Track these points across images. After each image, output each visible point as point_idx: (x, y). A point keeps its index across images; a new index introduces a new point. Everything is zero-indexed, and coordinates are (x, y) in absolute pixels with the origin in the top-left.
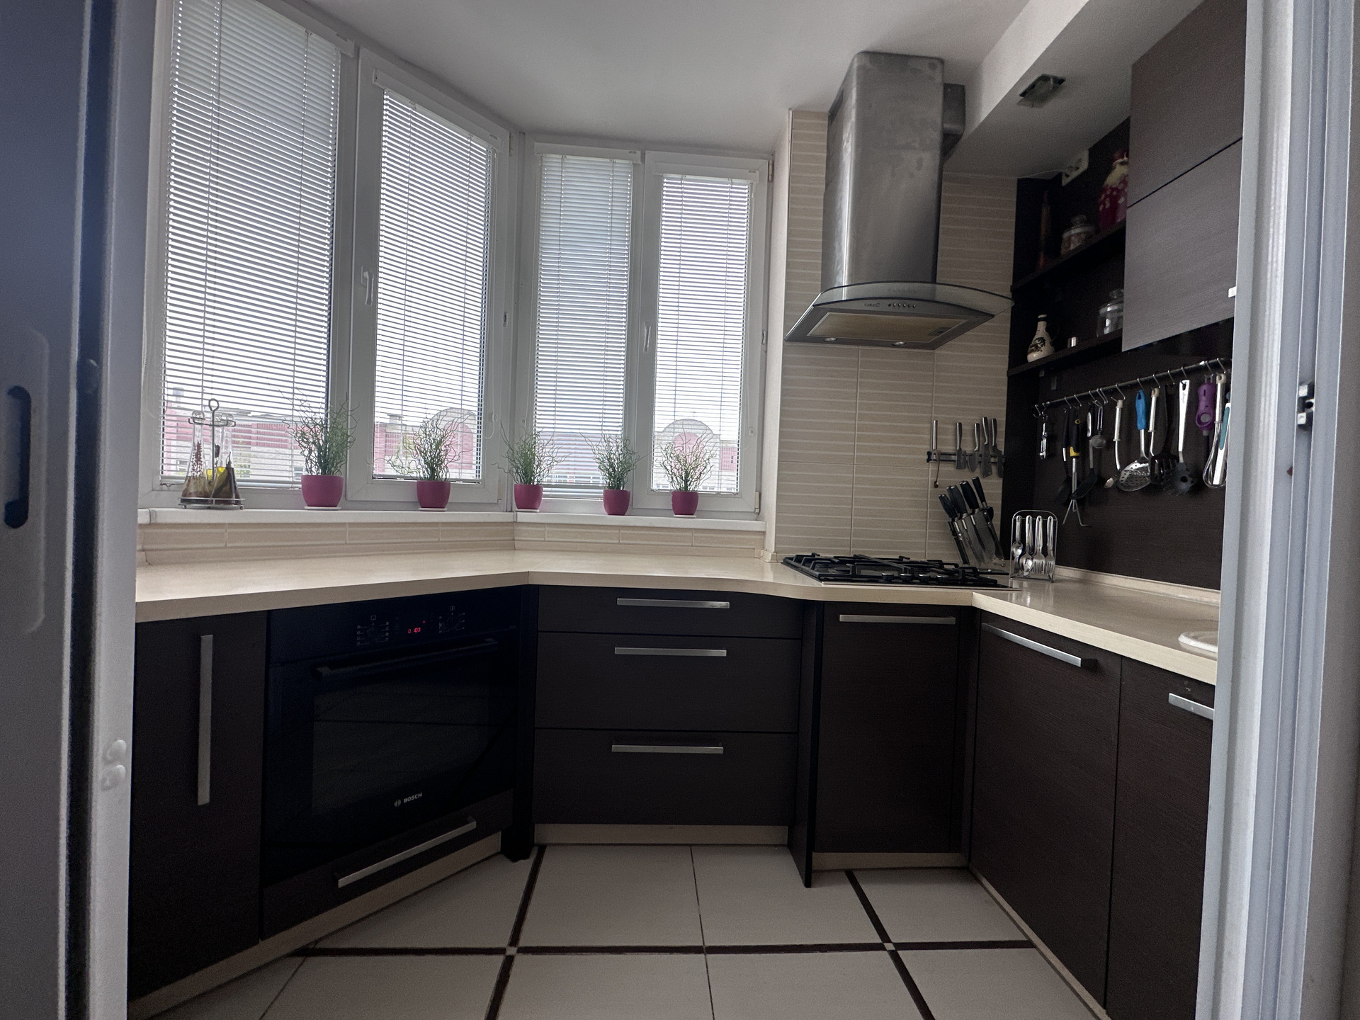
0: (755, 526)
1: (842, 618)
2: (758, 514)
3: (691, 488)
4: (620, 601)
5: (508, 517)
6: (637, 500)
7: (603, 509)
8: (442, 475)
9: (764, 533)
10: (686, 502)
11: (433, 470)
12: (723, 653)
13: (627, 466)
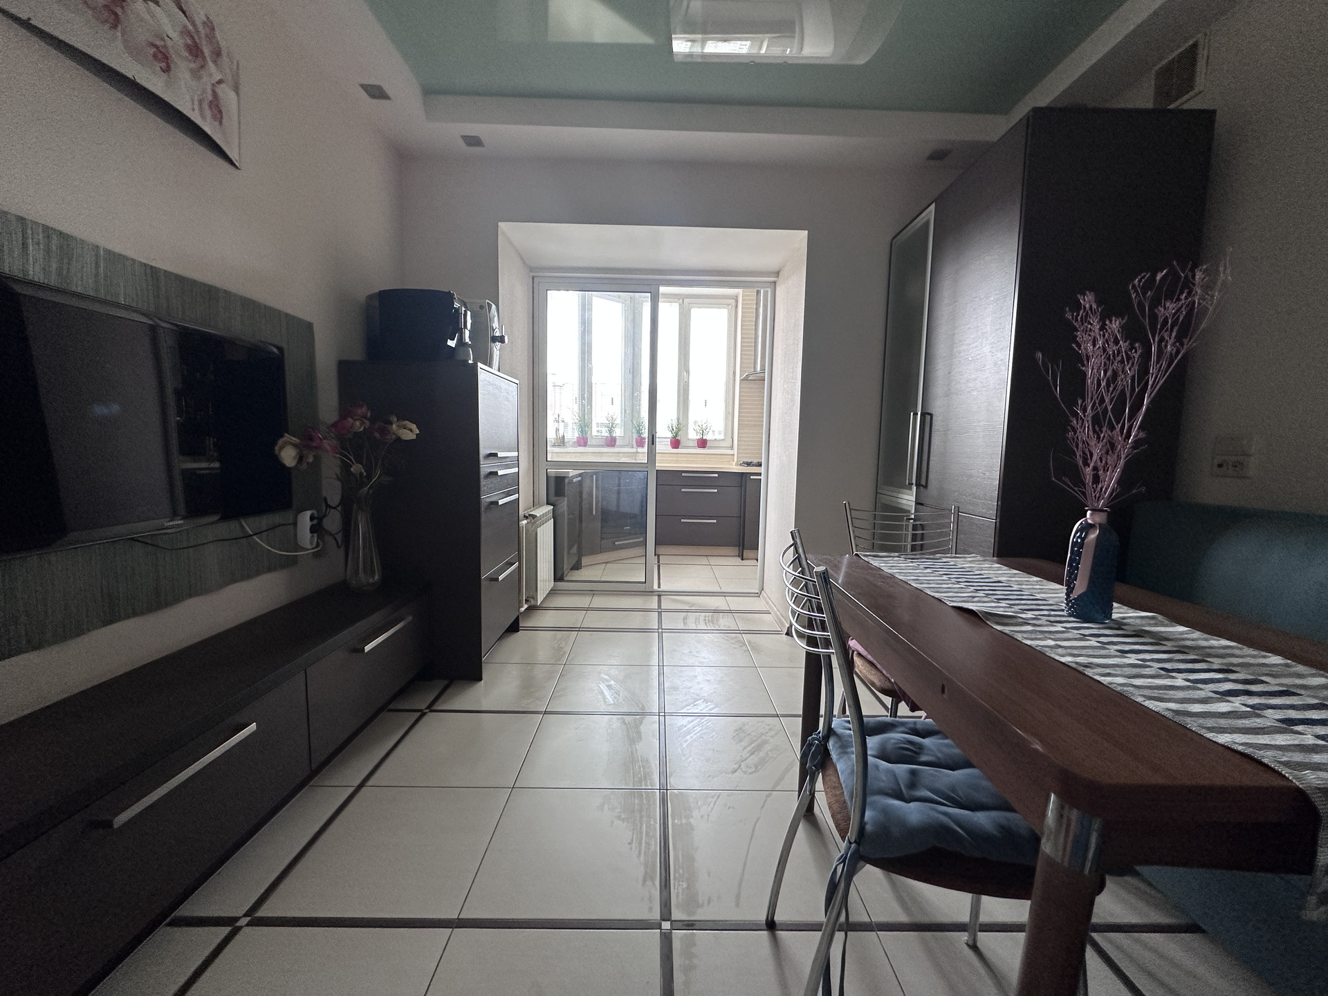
0: (730, 452)
1: (751, 477)
2: (732, 447)
3: (704, 438)
4: (683, 474)
5: (634, 450)
6: (683, 443)
7: (670, 448)
8: (614, 435)
9: (733, 455)
10: (703, 443)
11: (610, 433)
12: (716, 491)
13: (679, 429)
